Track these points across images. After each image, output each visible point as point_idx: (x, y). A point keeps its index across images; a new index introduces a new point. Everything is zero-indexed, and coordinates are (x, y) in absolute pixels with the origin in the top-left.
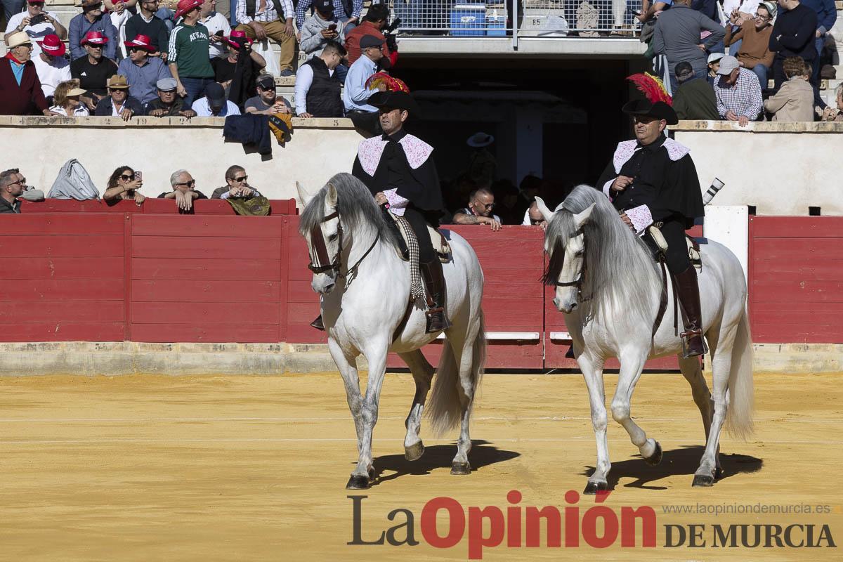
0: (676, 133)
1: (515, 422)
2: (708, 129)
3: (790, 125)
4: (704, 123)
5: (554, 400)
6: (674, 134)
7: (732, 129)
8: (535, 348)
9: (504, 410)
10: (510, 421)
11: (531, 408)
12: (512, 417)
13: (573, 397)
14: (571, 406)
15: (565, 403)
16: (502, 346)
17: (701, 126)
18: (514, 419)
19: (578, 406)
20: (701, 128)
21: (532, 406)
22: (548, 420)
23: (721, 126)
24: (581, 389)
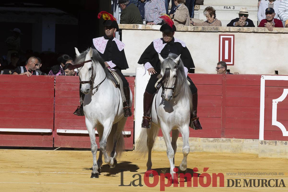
0: (122, 30)
1: (39, 174)
2: (139, 28)
3: (180, 27)
4: (137, 25)
5: (59, 164)
6: (122, 31)
7: (151, 29)
8: (49, 137)
9: (34, 168)
10: (36, 173)
11: (47, 167)
12: (37, 172)
13: (68, 162)
14: (67, 167)
15: (65, 165)
16: (33, 136)
17: (135, 27)
18: (39, 173)
19: (71, 167)
20: (135, 28)
21: (47, 166)
22: (56, 173)
23: (146, 27)
24: (72, 158)
